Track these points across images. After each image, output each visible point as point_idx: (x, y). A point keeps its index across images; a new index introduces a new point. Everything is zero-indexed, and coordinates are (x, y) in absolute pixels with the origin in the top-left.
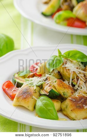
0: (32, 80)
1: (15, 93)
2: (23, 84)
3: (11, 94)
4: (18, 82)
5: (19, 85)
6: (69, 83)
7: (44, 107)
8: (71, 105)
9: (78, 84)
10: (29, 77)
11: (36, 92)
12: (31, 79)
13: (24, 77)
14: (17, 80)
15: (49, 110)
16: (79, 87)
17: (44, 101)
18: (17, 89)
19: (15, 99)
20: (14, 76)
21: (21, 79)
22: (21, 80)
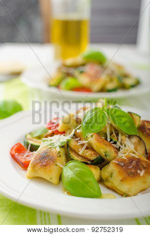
0: (51, 140)
1: (28, 159)
2: (39, 146)
3: (23, 161)
4: (31, 145)
5: (33, 148)
6: (106, 139)
7: (78, 179)
8: (119, 172)
9: (120, 140)
10: (46, 137)
11: (60, 156)
12: (50, 138)
13: (39, 138)
14: (31, 142)
15: (87, 183)
16: (121, 144)
17: (76, 169)
18: (31, 153)
19: (29, 168)
20: (26, 137)
21: (35, 140)
22: (36, 142)
